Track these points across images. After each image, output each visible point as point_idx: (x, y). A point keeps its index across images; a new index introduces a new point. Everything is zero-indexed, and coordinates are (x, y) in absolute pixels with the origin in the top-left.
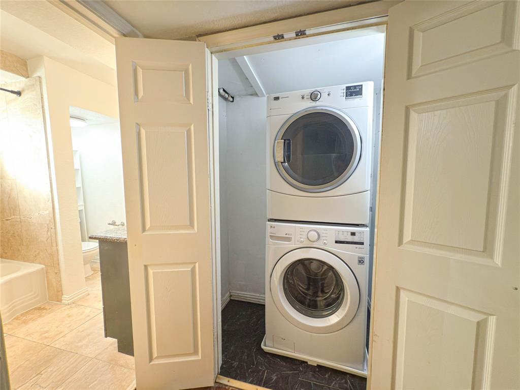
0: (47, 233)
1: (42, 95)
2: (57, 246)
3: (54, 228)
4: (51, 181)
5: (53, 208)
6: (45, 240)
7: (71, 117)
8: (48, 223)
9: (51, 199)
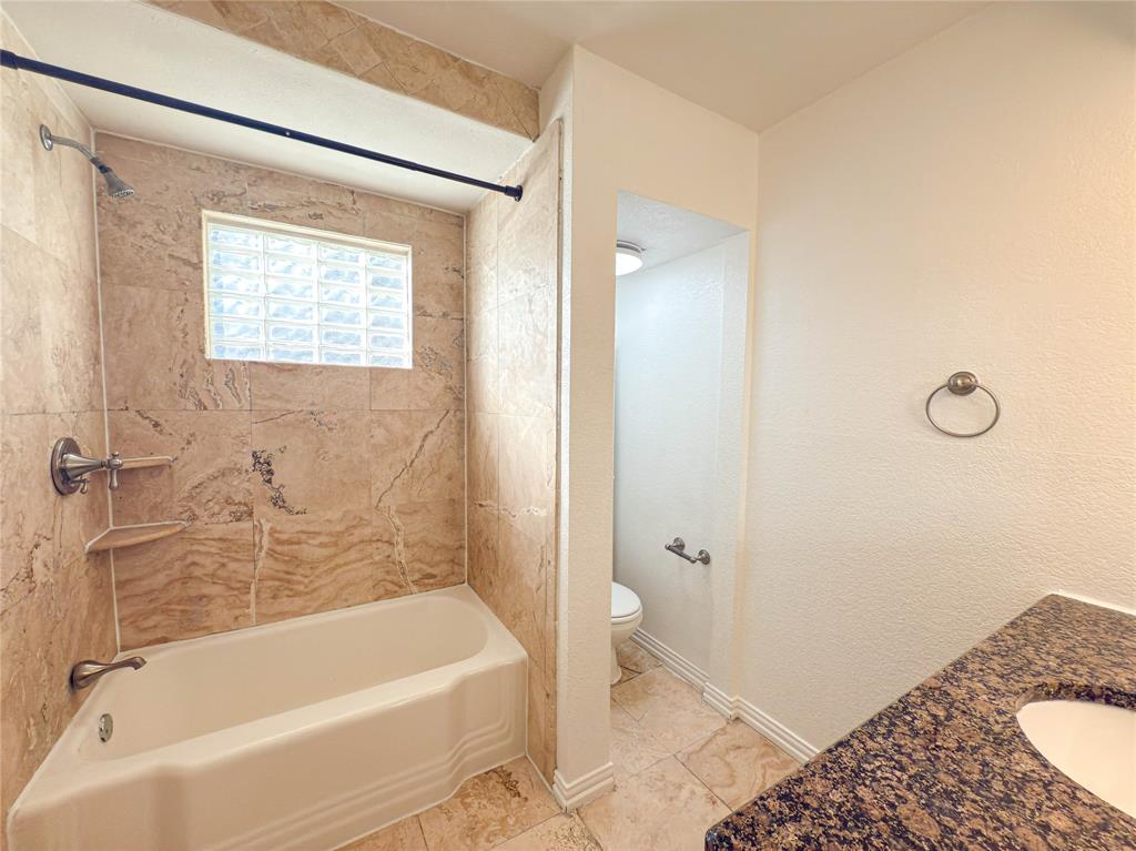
0: (540, 571)
1: (561, 171)
2: (556, 620)
3: (553, 563)
4: (559, 424)
5: (558, 505)
6: (534, 587)
7: (618, 246)
8: (543, 543)
9: (554, 478)
